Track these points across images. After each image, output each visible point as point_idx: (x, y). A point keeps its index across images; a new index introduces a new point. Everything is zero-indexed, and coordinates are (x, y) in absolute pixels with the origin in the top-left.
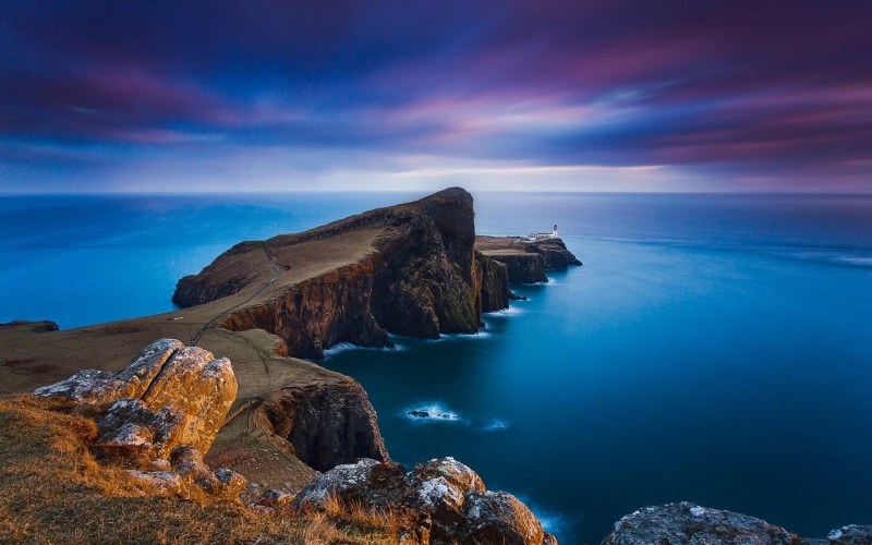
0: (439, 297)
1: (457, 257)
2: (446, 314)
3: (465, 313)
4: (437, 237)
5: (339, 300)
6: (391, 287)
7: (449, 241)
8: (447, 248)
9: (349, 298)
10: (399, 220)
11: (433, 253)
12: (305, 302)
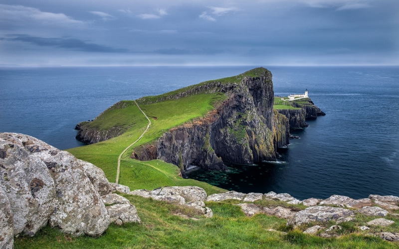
0: (252, 137)
1: (263, 112)
2: (256, 148)
3: (268, 148)
4: (251, 99)
5: (193, 139)
6: (222, 131)
7: (257, 102)
8: (256, 106)
9: (198, 138)
10: (226, 89)
11: (248, 109)
12: (174, 141)
